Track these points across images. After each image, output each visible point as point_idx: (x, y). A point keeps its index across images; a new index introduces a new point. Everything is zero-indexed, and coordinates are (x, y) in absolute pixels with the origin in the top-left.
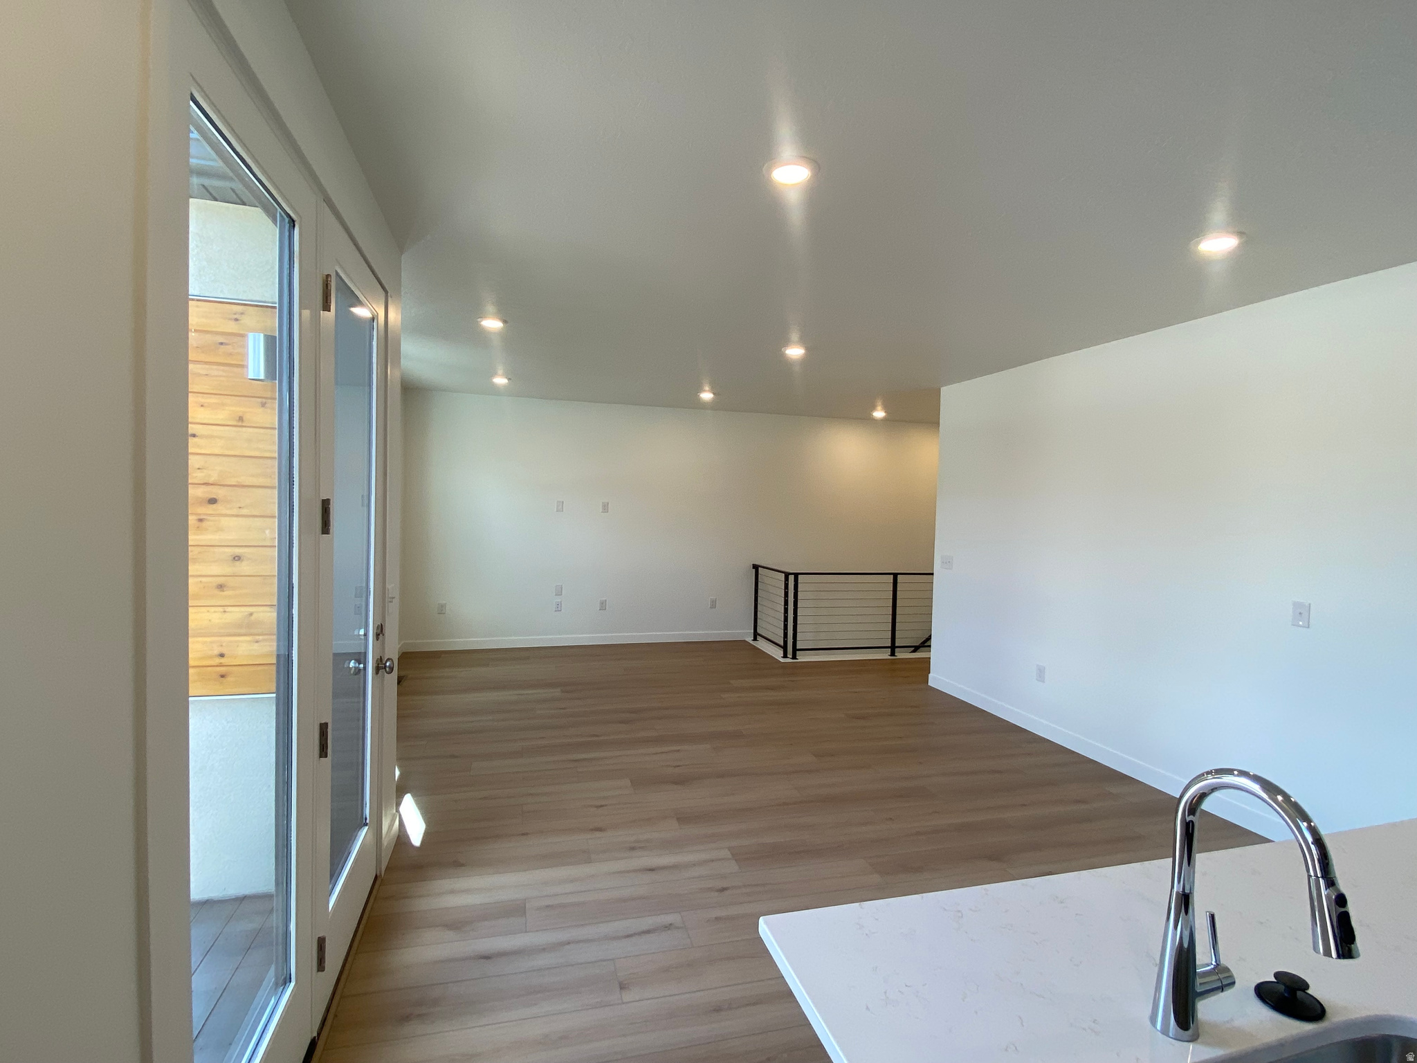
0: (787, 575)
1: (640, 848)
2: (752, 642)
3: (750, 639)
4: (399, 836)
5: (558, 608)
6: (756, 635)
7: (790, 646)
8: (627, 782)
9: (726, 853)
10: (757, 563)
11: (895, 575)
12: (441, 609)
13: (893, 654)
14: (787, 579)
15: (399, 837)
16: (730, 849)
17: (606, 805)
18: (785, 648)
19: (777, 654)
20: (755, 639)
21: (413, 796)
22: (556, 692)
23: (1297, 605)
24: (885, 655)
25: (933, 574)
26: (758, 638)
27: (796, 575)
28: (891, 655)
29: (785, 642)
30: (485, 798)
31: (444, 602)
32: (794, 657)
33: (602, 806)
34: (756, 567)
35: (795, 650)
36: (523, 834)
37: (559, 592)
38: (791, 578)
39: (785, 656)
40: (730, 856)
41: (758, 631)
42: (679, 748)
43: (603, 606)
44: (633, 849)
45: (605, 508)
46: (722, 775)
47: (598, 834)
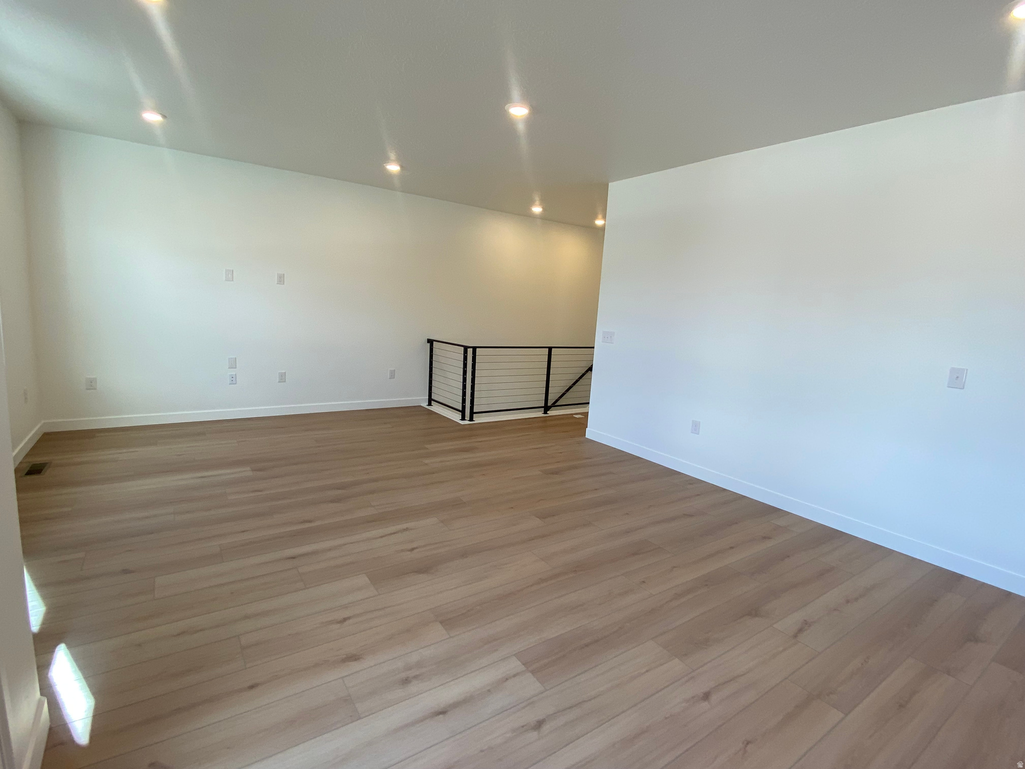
0: (466, 348)
1: (416, 677)
2: (427, 407)
3: (425, 404)
4: (50, 729)
5: (233, 380)
6: (430, 401)
7: (468, 410)
8: (363, 580)
9: (515, 665)
10: (432, 338)
11: (550, 349)
12: (91, 384)
13: (545, 412)
14: (466, 352)
15: (52, 731)
16: (518, 655)
17: (349, 618)
18: (463, 412)
19: (456, 417)
20: (430, 404)
21: (69, 647)
22: (246, 472)
23: (953, 370)
24: (539, 414)
25: (593, 348)
26: (433, 403)
27: (474, 349)
28: (544, 413)
29: (464, 407)
30: (182, 633)
31: (94, 377)
32: (471, 419)
33: (345, 620)
34: (431, 342)
35: (472, 413)
36: (252, 687)
37: (233, 364)
38: (470, 351)
39: (463, 419)
40: (523, 668)
41: (432, 398)
42: (405, 526)
43: (282, 378)
44: (406, 681)
45: (281, 279)
46: (464, 554)
47: (355, 666)
